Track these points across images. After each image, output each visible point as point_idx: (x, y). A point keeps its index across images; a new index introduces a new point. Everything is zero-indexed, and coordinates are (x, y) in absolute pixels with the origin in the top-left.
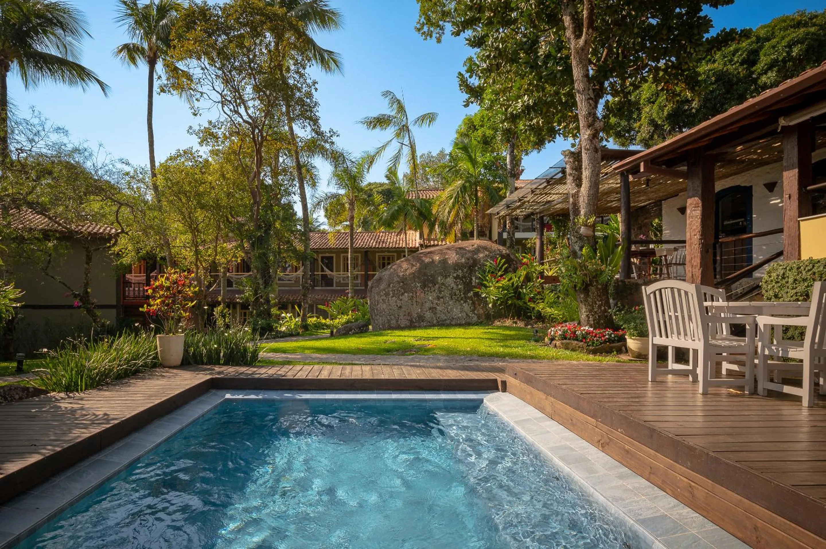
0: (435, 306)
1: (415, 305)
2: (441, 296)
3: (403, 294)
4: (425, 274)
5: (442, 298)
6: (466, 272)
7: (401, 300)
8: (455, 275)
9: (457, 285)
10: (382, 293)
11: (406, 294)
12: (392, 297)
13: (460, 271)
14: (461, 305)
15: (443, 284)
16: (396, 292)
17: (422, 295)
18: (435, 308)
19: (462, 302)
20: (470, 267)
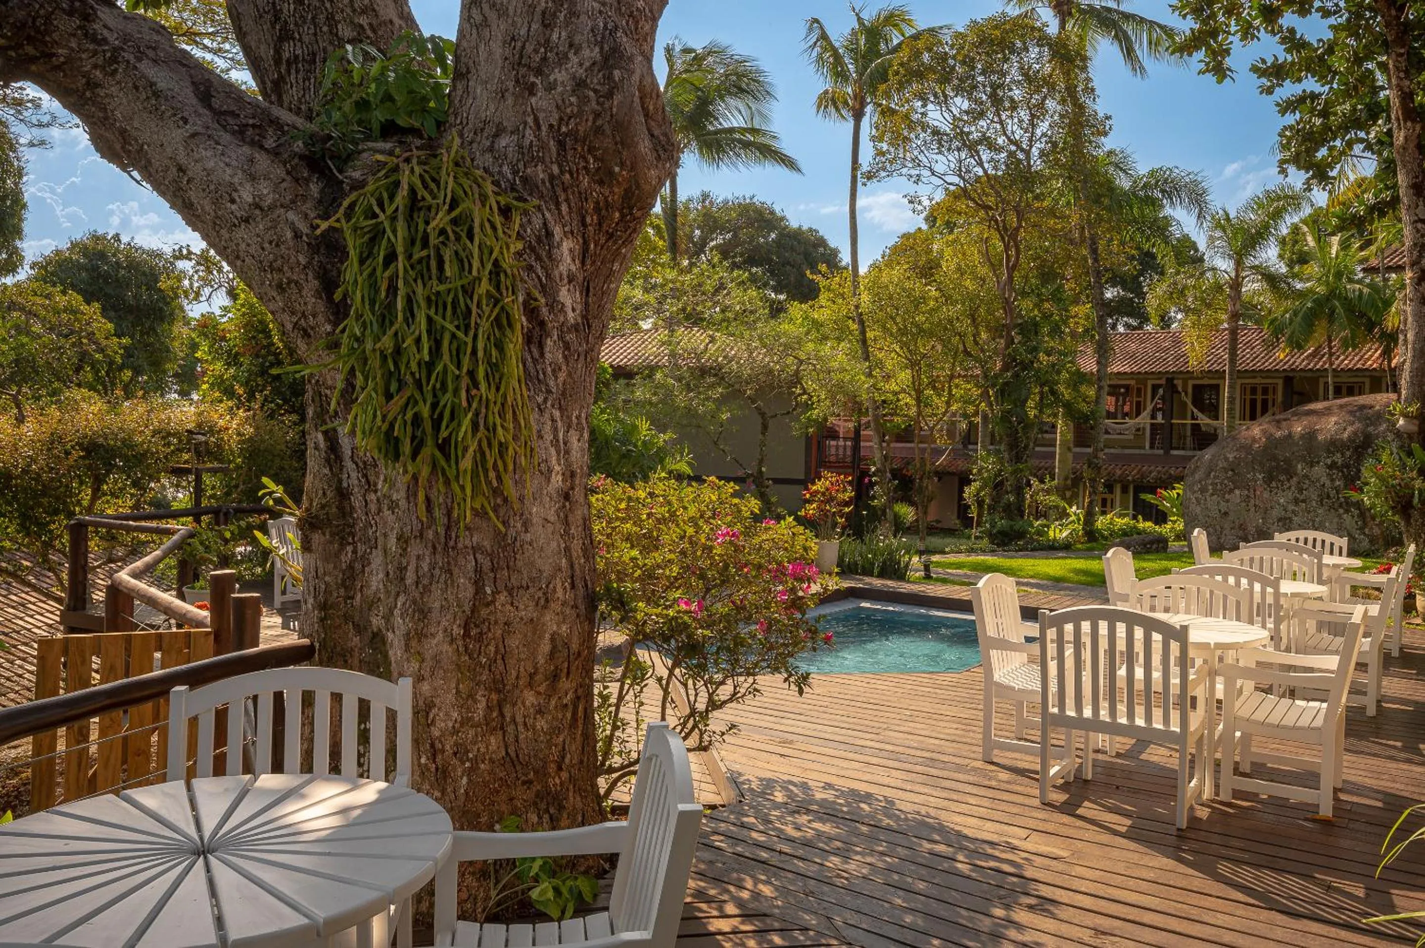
0: (1289, 515)
1: (1253, 509)
2: (1302, 498)
3: (1231, 491)
4: (1274, 458)
5: (1304, 501)
6: (1350, 457)
7: (1228, 501)
8: (1329, 461)
9: (1332, 480)
10: (1196, 488)
11: (1237, 492)
12: (1212, 495)
13: (1339, 455)
14: (1340, 516)
15: (1306, 476)
16: (1219, 487)
17: (1266, 495)
18: (1290, 519)
19: (1341, 511)
20: (1358, 447)
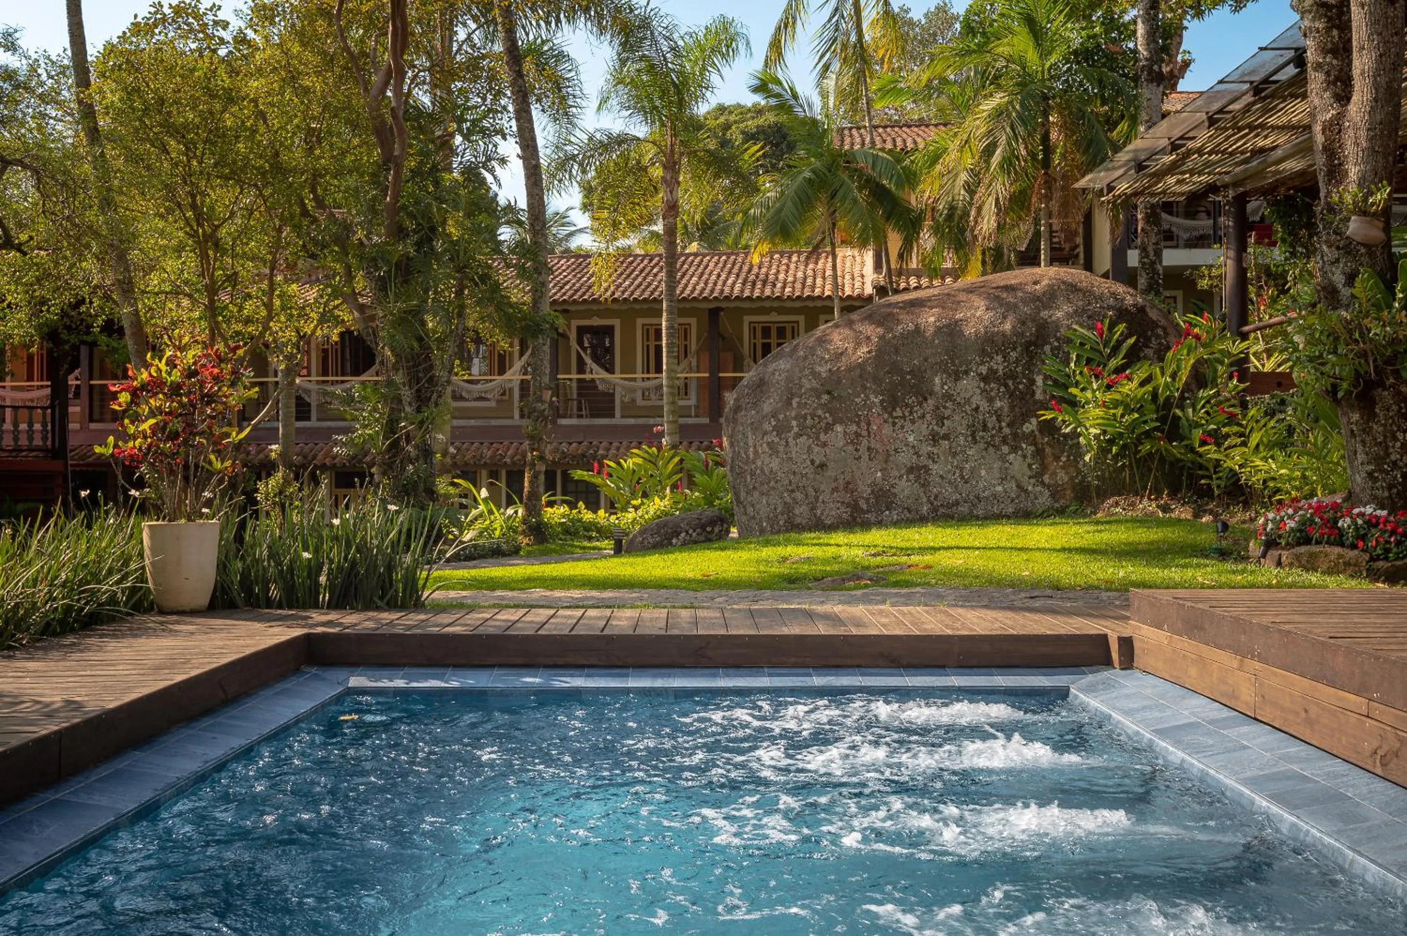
0: (924, 461)
1: (865, 457)
2: (943, 431)
3: (828, 428)
4: (895, 369)
5: (946, 437)
6: (1017, 361)
7: (825, 445)
8: (984, 370)
9: (991, 400)
10: (767, 427)
11: (839, 428)
12: (798, 435)
13: (999, 358)
14: (1003, 458)
15: (948, 397)
16: (809, 422)
17: (887, 430)
18: (927, 469)
19: (1005, 449)
20: (1029, 344)
